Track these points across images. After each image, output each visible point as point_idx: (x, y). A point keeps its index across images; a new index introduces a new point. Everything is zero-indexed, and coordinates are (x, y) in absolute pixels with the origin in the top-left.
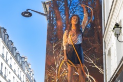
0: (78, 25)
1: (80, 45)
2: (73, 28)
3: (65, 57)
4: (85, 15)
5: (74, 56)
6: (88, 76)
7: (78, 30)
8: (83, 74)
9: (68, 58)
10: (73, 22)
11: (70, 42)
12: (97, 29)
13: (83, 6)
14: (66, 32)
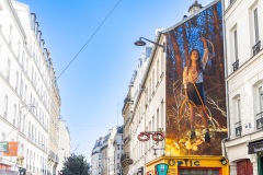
0: (198, 61)
1: (201, 84)
2: (194, 64)
3: (186, 96)
4: (206, 50)
5: (196, 95)
6: (211, 118)
7: (199, 67)
8: (205, 116)
9: (190, 98)
10: (193, 58)
11: (190, 80)
12: (219, 67)
13: (203, 39)
14: (186, 69)
